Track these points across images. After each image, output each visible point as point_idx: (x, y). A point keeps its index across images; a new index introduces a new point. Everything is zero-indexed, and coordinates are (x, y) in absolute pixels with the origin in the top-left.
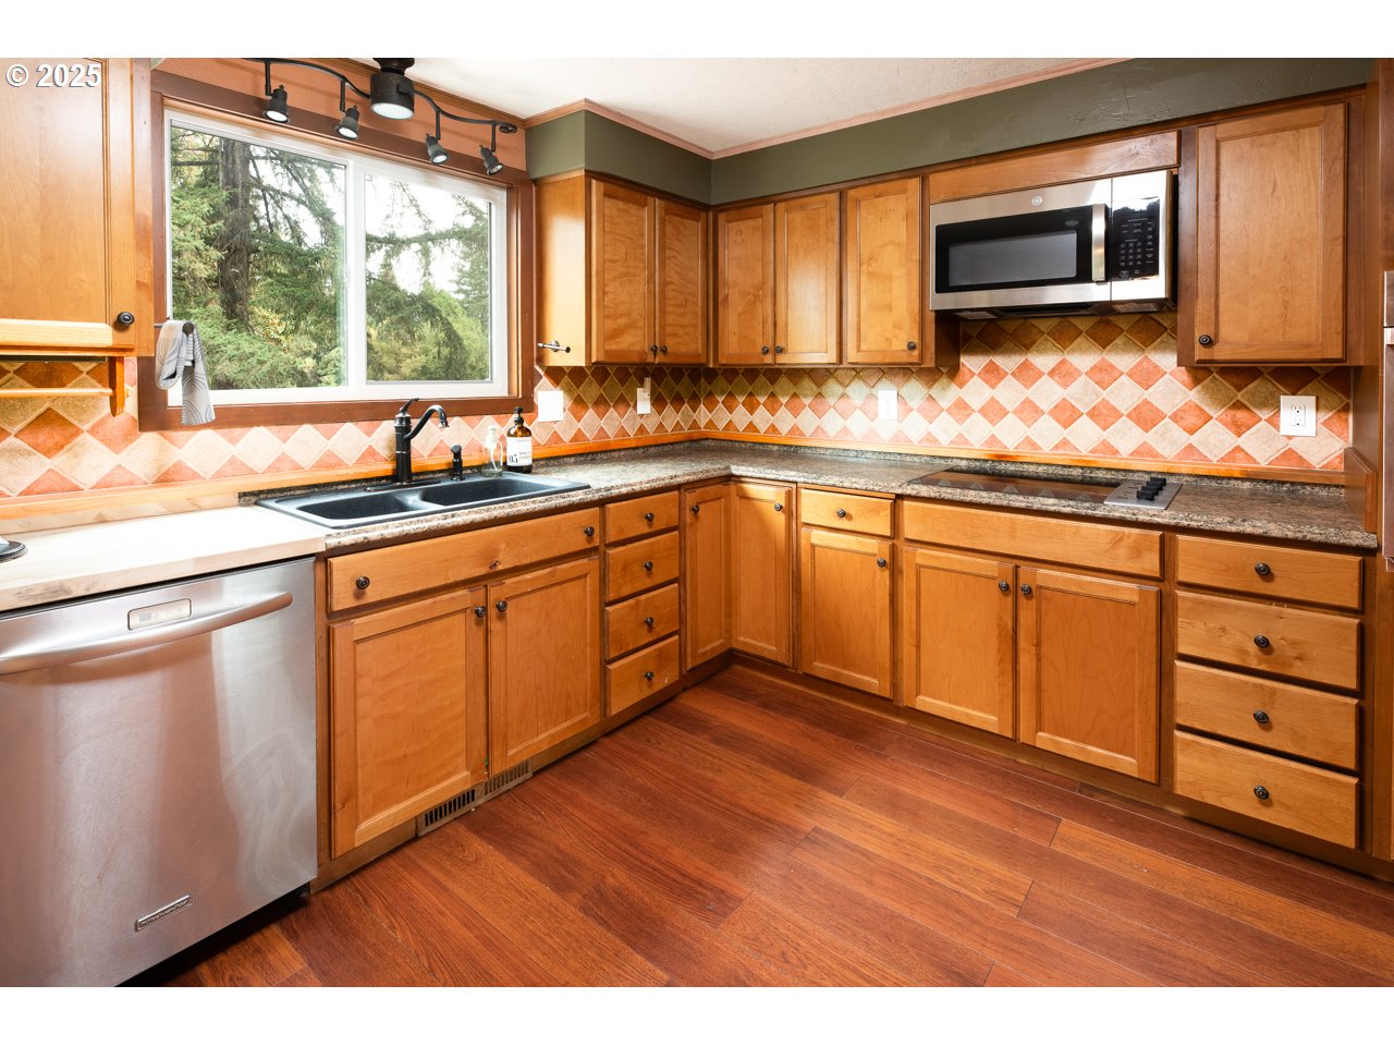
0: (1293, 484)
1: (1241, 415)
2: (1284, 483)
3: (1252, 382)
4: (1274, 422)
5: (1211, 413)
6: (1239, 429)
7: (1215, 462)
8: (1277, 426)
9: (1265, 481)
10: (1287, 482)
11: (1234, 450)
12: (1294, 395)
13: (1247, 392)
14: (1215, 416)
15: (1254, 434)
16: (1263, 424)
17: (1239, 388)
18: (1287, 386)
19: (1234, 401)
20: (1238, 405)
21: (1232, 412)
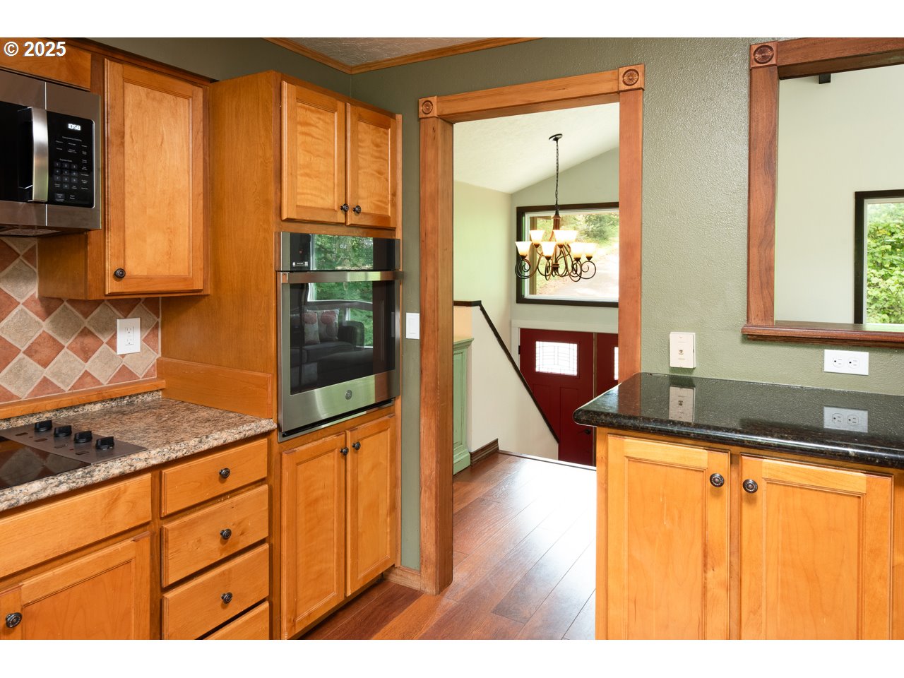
0: (130, 396)
1: (88, 341)
2: (124, 397)
3: (95, 309)
4: (112, 344)
5: (62, 342)
6: (86, 354)
7: (67, 389)
8: (114, 348)
9: (112, 400)
10: (126, 396)
11: (83, 374)
12: (125, 317)
13: (92, 319)
14: (66, 345)
15: (98, 357)
16: (105, 346)
17: (86, 315)
18: (120, 310)
19: (82, 328)
20: (85, 332)
21: (81, 339)
